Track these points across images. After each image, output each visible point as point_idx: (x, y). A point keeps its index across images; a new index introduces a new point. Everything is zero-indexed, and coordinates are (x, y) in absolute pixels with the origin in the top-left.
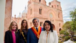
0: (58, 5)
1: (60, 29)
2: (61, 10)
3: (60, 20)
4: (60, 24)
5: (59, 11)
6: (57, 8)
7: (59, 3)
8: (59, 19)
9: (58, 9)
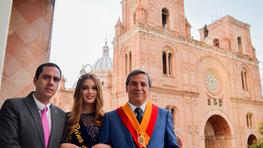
0: (239, 39)
1: (252, 139)
2: (253, 59)
3: (249, 101)
4: (249, 116)
5: (247, 61)
6: (237, 50)
7: (246, 27)
8: (247, 94)
9: (240, 55)
